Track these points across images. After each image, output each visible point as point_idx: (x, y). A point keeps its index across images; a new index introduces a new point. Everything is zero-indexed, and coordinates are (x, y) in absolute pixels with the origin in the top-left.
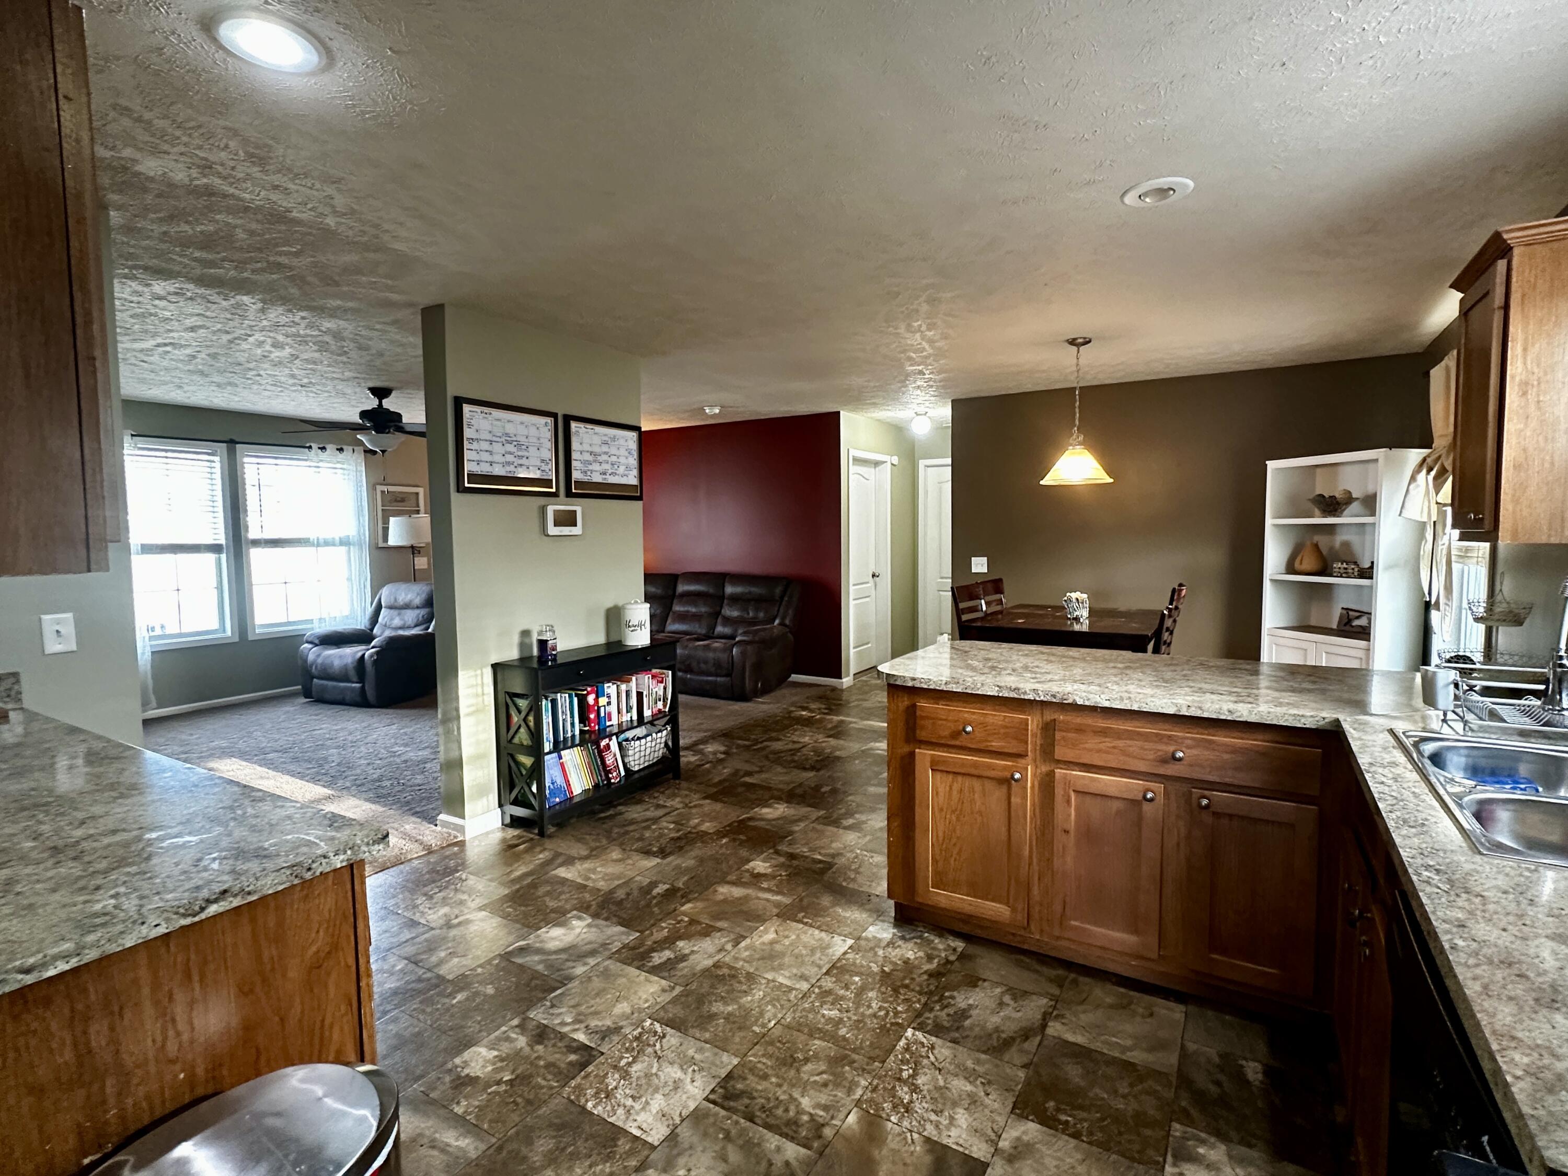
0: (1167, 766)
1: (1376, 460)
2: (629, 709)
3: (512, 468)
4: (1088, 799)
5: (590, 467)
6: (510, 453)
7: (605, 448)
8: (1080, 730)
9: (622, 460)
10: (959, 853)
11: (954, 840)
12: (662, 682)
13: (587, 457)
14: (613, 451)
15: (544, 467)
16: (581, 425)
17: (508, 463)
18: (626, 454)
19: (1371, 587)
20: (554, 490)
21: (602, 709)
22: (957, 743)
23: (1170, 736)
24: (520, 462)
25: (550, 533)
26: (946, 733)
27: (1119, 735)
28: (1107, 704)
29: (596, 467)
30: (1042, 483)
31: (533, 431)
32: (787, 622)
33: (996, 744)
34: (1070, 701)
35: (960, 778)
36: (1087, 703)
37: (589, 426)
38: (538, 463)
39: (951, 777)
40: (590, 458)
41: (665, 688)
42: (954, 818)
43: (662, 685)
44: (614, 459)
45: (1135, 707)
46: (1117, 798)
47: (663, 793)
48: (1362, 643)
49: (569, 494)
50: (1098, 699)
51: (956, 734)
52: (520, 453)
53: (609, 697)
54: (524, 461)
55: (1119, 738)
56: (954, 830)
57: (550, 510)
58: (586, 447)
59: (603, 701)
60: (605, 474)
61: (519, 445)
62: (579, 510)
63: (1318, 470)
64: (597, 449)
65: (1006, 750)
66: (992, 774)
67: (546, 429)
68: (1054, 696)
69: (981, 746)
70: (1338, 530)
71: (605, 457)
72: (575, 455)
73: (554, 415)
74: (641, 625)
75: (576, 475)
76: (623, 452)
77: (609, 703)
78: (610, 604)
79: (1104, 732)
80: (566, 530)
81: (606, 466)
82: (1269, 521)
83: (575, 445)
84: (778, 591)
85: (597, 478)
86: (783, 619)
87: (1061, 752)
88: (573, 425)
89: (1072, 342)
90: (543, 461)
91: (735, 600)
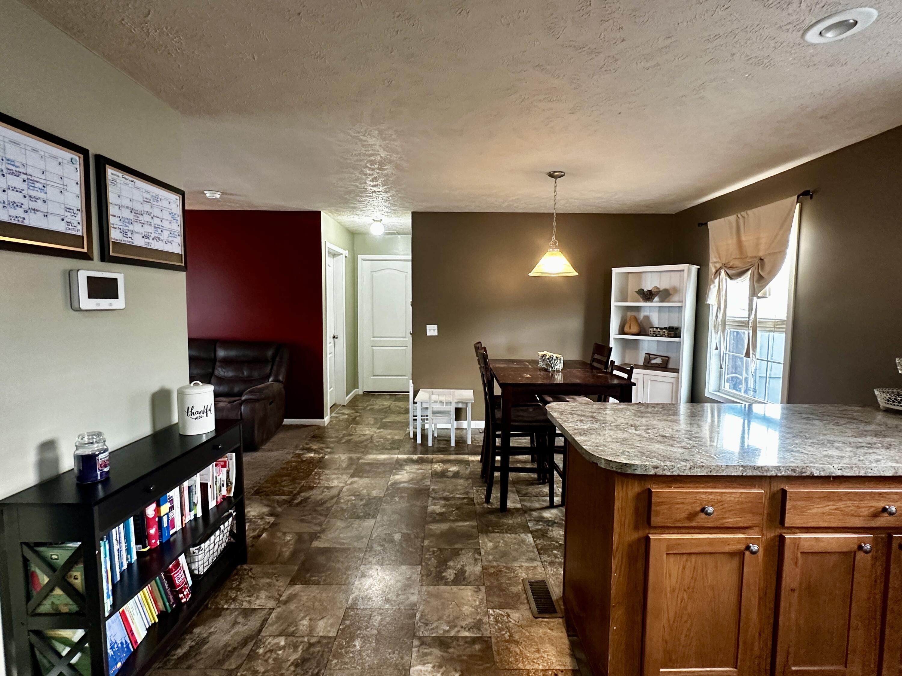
0: (878, 519)
1: (683, 270)
2: (192, 505)
3: (19, 212)
4: (810, 557)
5: (131, 227)
6: (14, 189)
7: (147, 208)
8: (809, 497)
9: (166, 224)
10: (689, 630)
11: (685, 619)
12: (224, 466)
13: (126, 214)
14: (156, 212)
15: (69, 218)
16: (120, 174)
17: (14, 205)
18: (170, 217)
19: (680, 342)
20: (85, 250)
21: (165, 519)
22: (694, 524)
23: (880, 494)
24: (33, 205)
25: (83, 306)
26: (684, 515)
27: (840, 497)
28: (839, 473)
29: (137, 227)
30: (530, 274)
31: (52, 167)
32: (281, 378)
33: (731, 521)
34: (808, 474)
35: (693, 558)
36: (823, 474)
37: (130, 177)
38: (62, 212)
39: (685, 557)
40: (131, 216)
41: (228, 472)
42: (686, 596)
43: (225, 470)
44: (157, 221)
45: (862, 474)
46: (835, 553)
47: (238, 589)
48: (674, 375)
49: (105, 257)
50: (832, 470)
51: (692, 516)
52: (33, 193)
53: (171, 501)
54: (39, 205)
55: (841, 500)
56: (685, 608)
57: (82, 277)
58: (125, 202)
59: (164, 509)
60: (147, 237)
61: (30, 181)
62: (121, 278)
63: (630, 275)
64: (138, 207)
65: (741, 525)
66: (727, 549)
67: (72, 168)
68: (794, 471)
69: (717, 524)
70: (642, 309)
71: (146, 218)
72: (112, 210)
73: (83, 152)
74: (206, 411)
75: (115, 235)
76: (166, 215)
77: (172, 508)
78: (155, 388)
79: (828, 497)
80: (104, 303)
81: (148, 229)
82: (614, 304)
83: (112, 197)
84: (270, 353)
85: (139, 241)
86: (277, 376)
87: (790, 519)
88: (110, 171)
89: (551, 175)
90: (68, 209)
91: (227, 362)
